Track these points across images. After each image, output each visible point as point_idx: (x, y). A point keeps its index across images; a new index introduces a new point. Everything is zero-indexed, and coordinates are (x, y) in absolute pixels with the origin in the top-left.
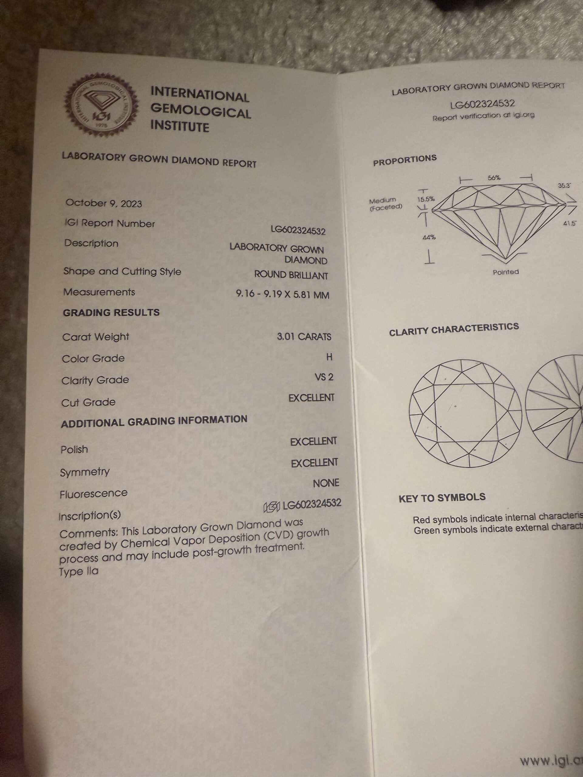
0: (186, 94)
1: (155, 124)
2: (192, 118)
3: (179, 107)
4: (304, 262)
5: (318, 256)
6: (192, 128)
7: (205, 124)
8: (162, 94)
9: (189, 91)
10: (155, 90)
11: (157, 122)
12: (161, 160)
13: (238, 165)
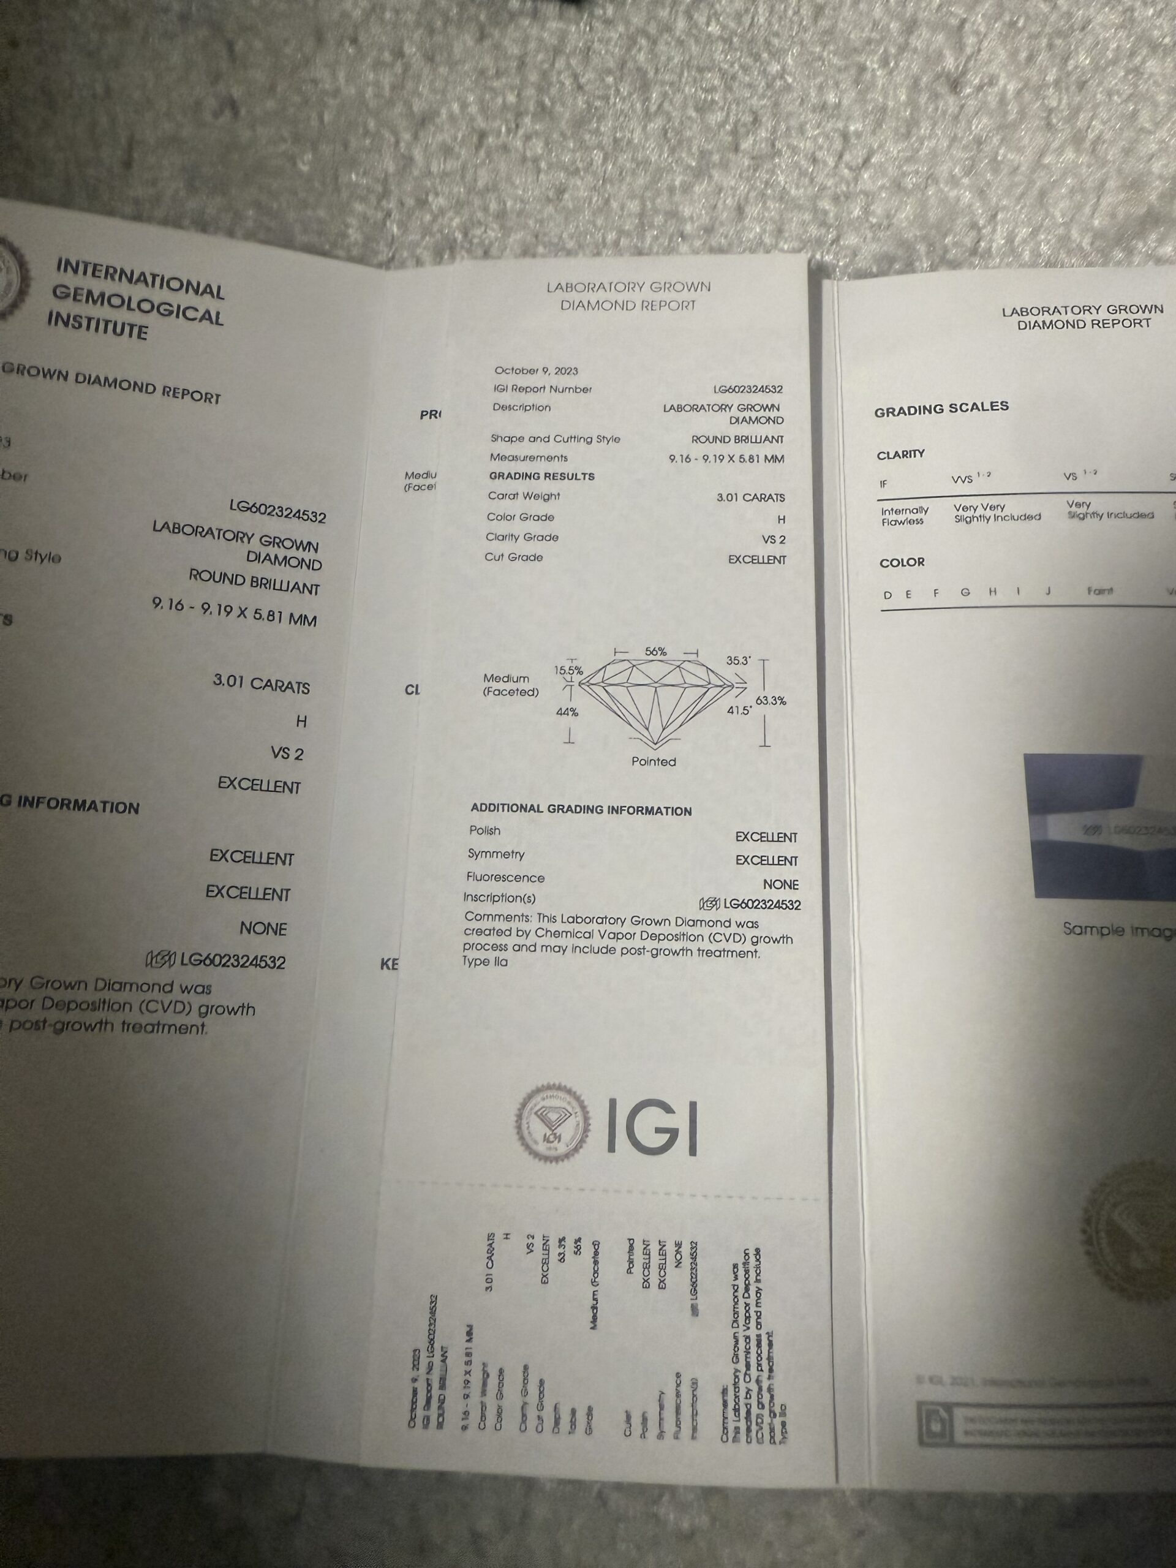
0: (117, 277)
1: (55, 318)
2: (122, 316)
3: (102, 295)
4: (280, 564)
5: (308, 556)
6: (119, 330)
7: (141, 327)
8: (75, 271)
9: (122, 271)
10: (64, 265)
11: (58, 315)
12: (56, 376)
13: (188, 398)
